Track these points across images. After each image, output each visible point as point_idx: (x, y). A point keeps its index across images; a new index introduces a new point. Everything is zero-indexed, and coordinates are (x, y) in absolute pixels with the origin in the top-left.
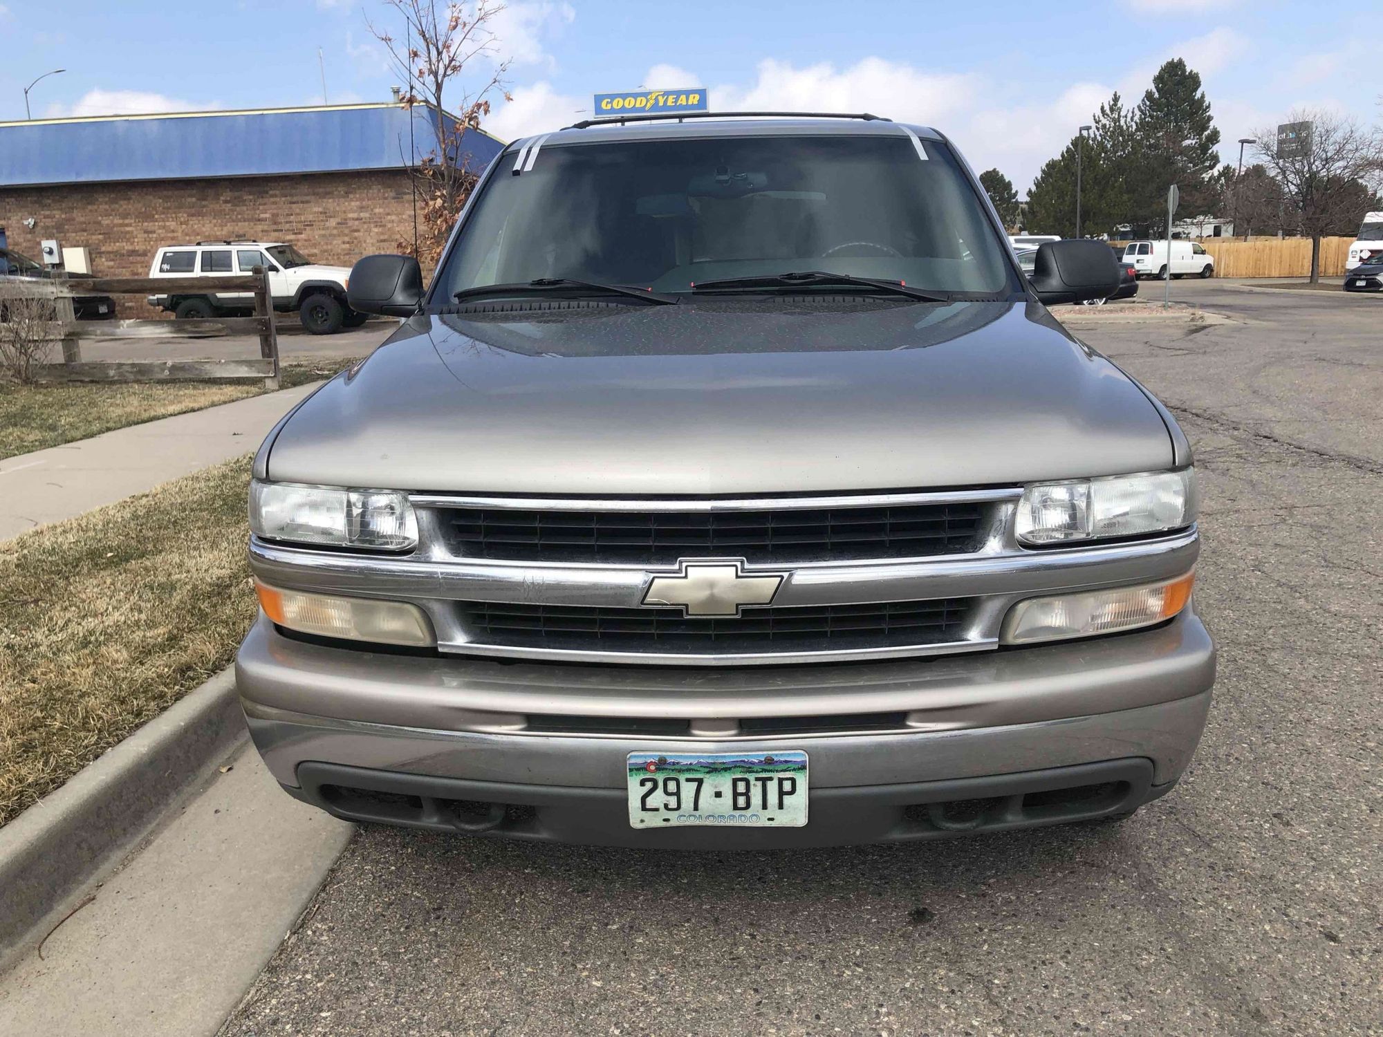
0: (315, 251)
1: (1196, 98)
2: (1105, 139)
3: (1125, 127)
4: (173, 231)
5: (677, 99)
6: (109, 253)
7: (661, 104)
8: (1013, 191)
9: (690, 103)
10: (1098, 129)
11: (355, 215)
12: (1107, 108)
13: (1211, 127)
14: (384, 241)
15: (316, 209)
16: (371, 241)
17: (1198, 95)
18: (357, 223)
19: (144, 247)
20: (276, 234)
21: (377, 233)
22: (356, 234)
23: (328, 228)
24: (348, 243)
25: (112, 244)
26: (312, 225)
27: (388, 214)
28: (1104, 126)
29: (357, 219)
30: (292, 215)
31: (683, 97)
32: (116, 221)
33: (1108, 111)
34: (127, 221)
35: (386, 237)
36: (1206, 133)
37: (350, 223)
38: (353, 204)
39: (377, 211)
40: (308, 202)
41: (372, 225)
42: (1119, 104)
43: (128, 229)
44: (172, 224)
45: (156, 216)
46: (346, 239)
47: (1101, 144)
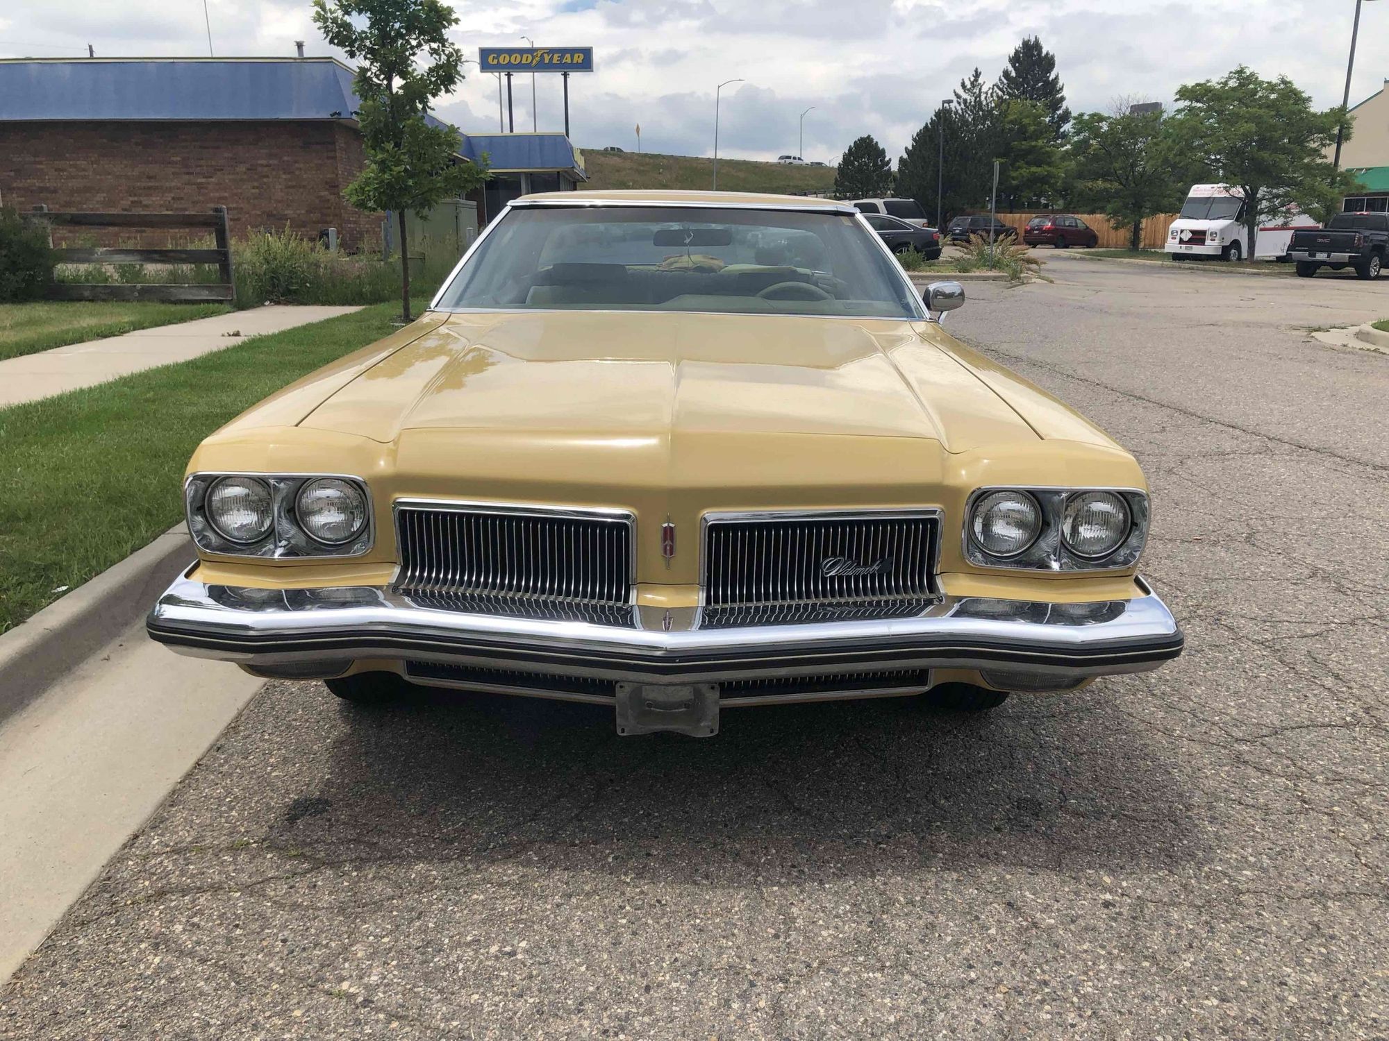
0: (226, 194)
1: (1050, 79)
2: (967, 112)
3: (984, 103)
4: (84, 170)
5: (562, 58)
6: (19, 188)
7: (547, 61)
8: (887, 159)
9: (575, 62)
10: (959, 103)
11: (264, 162)
12: (968, 85)
13: (1064, 107)
14: (293, 187)
15: (226, 155)
16: (280, 187)
17: (1052, 76)
18: (266, 169)
19: (55, 185)
20: (187, 177)
21: (285, 179)
22: (265, 180)
23: (238, 173)
24: (257, 188)
25: (23, 181)
26: (222, 170)
27: (296, 162)
28: (965, 101)
29: (267, 166)
30: (202, 159)
31: (568, 56)
32: (27, 159)
33: (969, 86)
34: (37, 159)
35: (294, 183)
36: (1058, 112)
37: (260, 169)
38: (262, 151)
39: (285, 158)
40: (218, 148)
41: (281, 173)
42: (980, 80)
43: (38, 166)
44: (82, 163)
45: (67, 155)
46: (256, 184)
47: (962, 116)
